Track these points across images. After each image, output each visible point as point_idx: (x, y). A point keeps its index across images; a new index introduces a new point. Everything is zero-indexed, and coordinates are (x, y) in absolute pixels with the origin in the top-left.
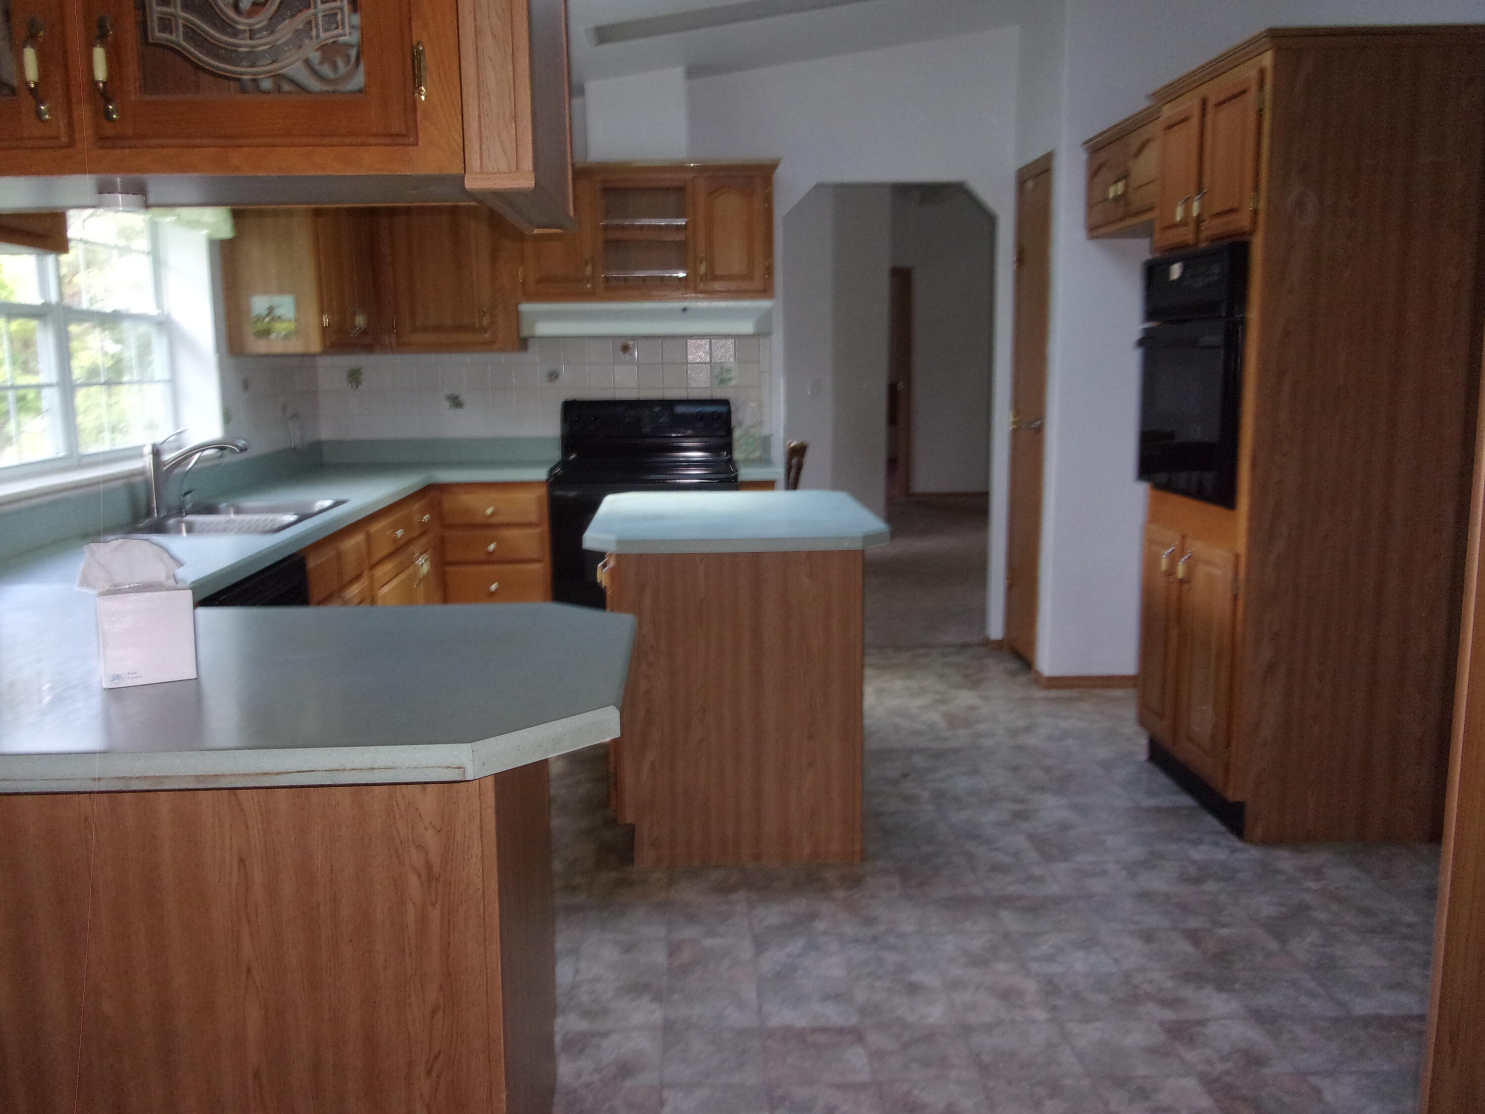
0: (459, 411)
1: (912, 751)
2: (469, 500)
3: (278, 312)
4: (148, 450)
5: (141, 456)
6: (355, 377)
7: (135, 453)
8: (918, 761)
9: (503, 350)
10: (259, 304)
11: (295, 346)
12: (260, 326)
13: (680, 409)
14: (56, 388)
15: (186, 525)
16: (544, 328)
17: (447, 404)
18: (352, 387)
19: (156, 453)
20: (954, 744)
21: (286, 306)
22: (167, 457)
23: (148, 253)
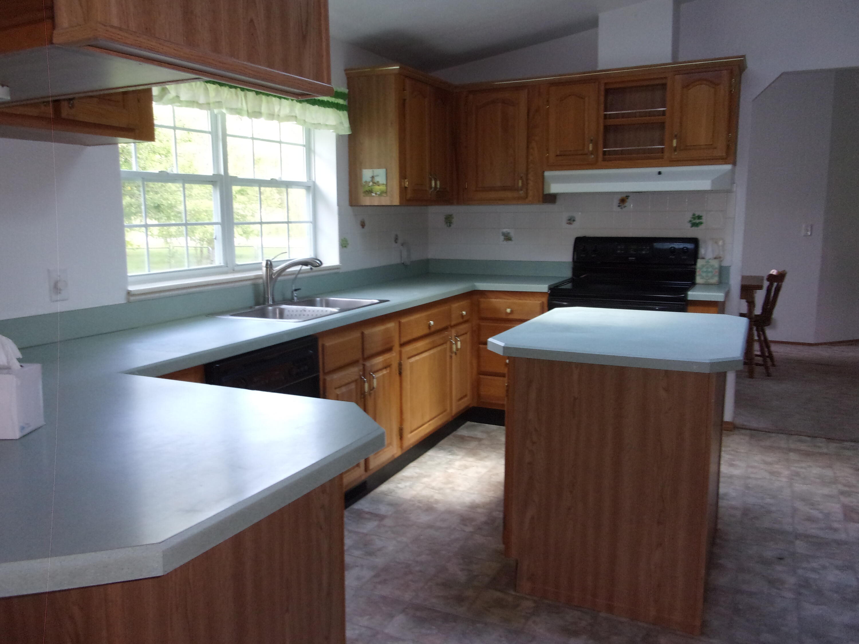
0: (510, 242)
1: (798, 536)
2: (495, 301)
3: (377, 179)
4: (264, 264)
5: (260, 269)
6: (449, 220)
7: (256, 267)
8: (800, 546)
9: (532, 203)
10: (367, 174)
11: (385, 201)
12: (367, 189)
13: (658, 245)
14: (219, 226)
15: (279, 310)
16: (555, 188)
17: (502, 238)
18: (447, 226)
19: (269, 265)
20: (843, 536)
21: (380, 175)
22: (276, 269)
23: (304, 146)
